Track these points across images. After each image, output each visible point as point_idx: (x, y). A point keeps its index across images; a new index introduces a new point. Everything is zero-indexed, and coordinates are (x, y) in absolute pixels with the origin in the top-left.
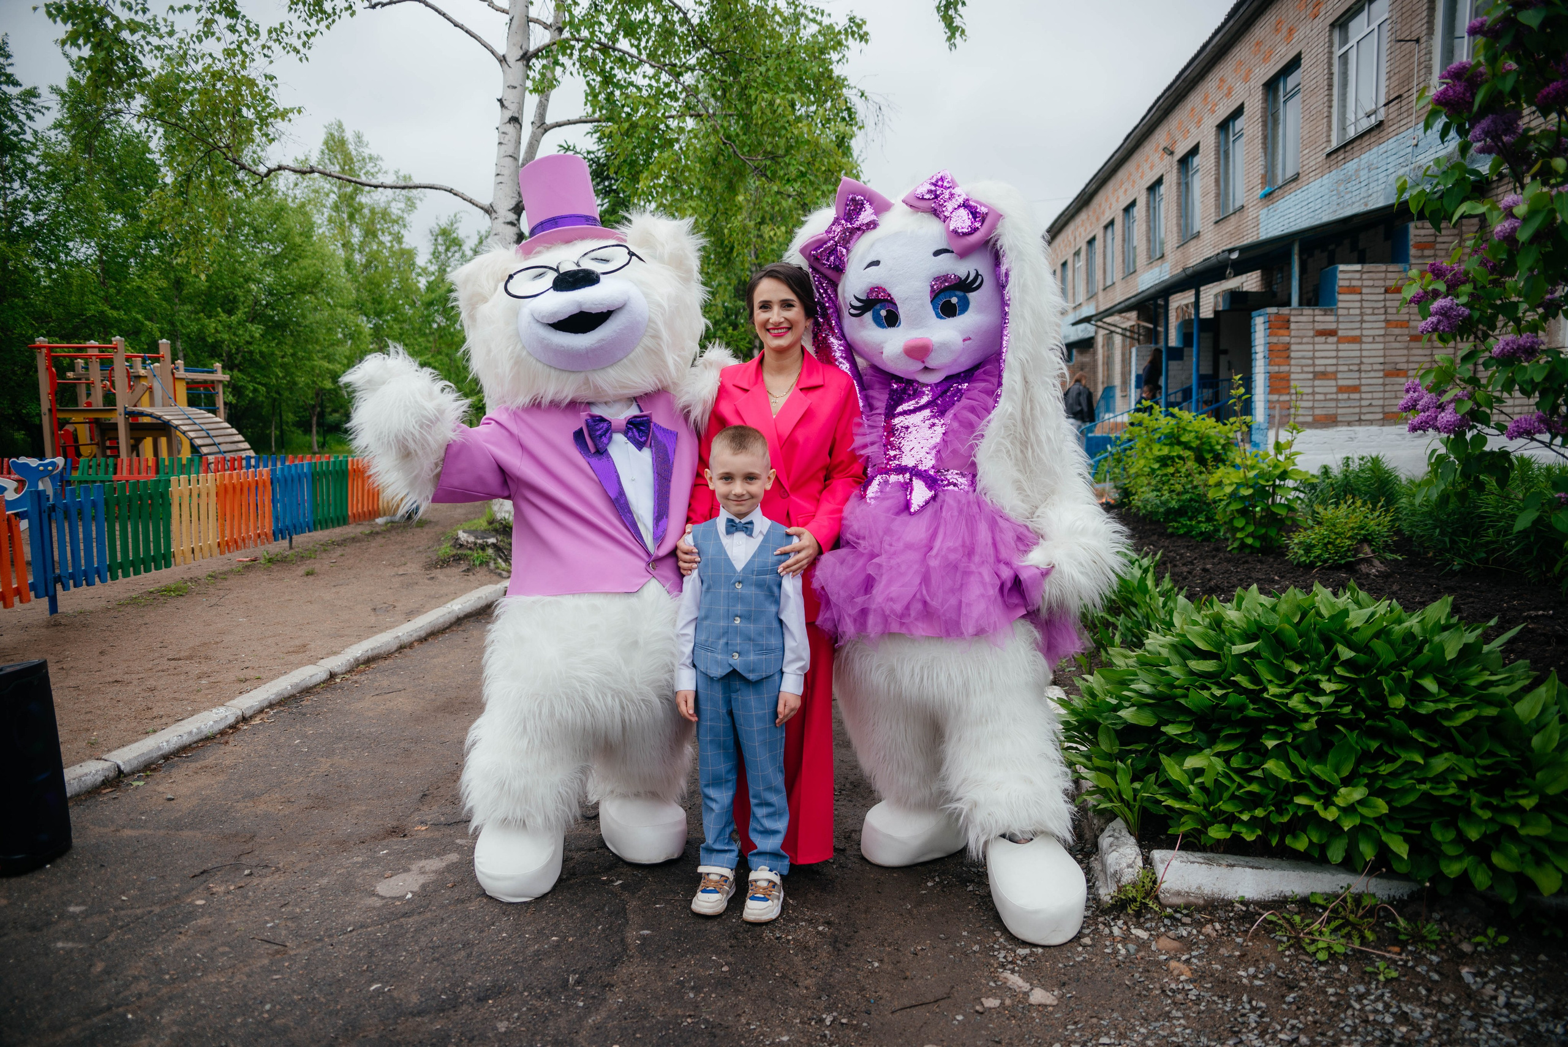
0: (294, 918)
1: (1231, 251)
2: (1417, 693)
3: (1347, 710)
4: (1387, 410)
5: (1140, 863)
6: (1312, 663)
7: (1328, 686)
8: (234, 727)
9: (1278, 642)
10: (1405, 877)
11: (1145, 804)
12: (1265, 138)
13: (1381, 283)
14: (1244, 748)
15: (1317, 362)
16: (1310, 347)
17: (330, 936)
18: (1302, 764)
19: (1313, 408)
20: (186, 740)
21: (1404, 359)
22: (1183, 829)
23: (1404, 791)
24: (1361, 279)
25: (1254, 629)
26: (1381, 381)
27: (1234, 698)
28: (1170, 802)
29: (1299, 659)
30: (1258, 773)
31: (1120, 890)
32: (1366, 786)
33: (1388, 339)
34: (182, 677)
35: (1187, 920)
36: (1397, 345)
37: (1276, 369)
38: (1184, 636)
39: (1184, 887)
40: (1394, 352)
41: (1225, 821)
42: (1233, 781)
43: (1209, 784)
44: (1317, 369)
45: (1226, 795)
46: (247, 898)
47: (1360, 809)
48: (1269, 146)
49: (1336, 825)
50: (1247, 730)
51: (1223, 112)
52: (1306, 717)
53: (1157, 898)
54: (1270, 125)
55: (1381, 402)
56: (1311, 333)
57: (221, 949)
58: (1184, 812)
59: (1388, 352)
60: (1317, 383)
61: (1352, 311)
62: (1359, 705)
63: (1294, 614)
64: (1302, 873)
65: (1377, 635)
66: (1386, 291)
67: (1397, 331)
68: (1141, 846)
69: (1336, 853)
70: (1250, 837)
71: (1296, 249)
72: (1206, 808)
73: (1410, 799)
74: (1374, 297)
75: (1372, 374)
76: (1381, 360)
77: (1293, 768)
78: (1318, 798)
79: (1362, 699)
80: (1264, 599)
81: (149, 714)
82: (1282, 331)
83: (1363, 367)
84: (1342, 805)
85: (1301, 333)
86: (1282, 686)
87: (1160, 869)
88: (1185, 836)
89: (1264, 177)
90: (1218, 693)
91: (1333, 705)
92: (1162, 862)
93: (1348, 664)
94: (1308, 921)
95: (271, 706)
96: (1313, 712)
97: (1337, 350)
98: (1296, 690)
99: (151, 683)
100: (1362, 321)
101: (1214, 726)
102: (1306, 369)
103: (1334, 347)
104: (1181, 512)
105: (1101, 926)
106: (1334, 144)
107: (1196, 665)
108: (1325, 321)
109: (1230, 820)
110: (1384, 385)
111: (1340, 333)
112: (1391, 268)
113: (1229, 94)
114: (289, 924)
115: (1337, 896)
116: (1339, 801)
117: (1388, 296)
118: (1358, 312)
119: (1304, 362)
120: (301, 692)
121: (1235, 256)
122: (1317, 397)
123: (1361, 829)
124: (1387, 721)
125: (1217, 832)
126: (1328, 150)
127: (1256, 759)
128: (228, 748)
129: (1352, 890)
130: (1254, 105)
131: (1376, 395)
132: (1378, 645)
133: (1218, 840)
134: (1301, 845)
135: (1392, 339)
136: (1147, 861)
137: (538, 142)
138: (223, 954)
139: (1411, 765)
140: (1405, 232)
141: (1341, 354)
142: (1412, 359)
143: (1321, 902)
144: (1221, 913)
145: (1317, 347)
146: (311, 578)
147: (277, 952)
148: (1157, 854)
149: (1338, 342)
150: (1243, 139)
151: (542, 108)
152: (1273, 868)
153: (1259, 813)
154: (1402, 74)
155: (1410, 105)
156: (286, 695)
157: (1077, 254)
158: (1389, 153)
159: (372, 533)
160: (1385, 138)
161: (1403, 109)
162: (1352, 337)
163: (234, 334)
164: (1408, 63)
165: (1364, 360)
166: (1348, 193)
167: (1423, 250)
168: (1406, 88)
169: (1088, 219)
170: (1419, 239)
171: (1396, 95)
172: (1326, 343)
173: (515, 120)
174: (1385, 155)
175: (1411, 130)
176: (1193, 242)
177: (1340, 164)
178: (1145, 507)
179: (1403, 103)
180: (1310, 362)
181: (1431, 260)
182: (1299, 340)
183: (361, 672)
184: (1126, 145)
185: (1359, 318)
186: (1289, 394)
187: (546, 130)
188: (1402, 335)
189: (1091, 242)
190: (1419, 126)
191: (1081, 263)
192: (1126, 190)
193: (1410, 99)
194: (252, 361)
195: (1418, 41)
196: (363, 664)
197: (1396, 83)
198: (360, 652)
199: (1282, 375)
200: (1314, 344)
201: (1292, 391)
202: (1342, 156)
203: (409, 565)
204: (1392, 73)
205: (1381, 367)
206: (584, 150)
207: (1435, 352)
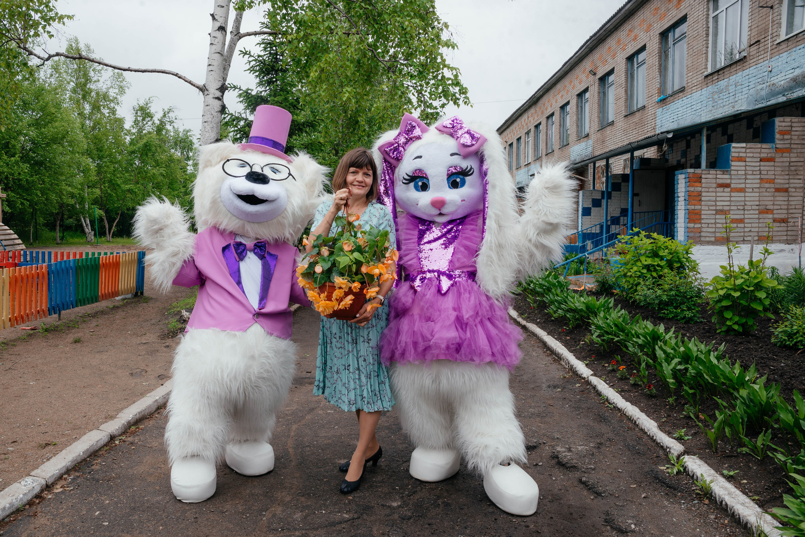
1: (668, 132)
4: (760, 234)
8: (39, 497)
12: (660, 65)
13: (758, 155)
15: (718, 203)
16: (714, 194)
19: (715, 232)
21: (771, 203)
24: (745, 152)
26: (757, 216)
33: (762, 190)
36: (767, 194)
37: (693, 207)
40: (765, 198)
44: (718, 208)
48: (663, 70)
51: (630, 50)
54: (663, 58)
55: (757, 230)
56: (715, 185)
59: (761, 199)
60: (718, 216)
61: (739, 173)
66: (761, 161)
67: (767, 185)
71: (705, 133)
74: (754, 164)
75: (752, 212)
76: (757, 203)
82: (696, 184)
83: (746, 208)
85: (708, 185)
89: (659, 89)
95: (68, 471)
97: (731, 197)
100: (746, 179)
102: (711, 208)
103: (728, 194)
106: (709, 71)
108: (723, 178)
110: (759, 219)
111: (732, 186)
112: (764, 146)
113: (635, 39)
117: (762, 163)
118: (743, 173)
119: (710, 203)
121: (670, 136)
122: (718, 225)
126: (706, 73)
130: (654, 45)
131: (753, 225)
135: (764, 190)
137: (235, 45)
140: (773, 123)
141: (732, 199)
142: (776, 203)
145: (718, 194)
146: (79, 345)
149: (731, 191)
150: (644, 66)
151: (238, 21)
154: (760, 27)
155: (766, 47)
156: (79, 460)
157: (528, 133)
158: (750, 76)
159: (114, 307)
160: (748, 66)
161: (760, 49)
162: (740, 188)
163: (11, 169)
164: (764, 21)
165: (746, 203)
166: (719, 100)
167: (783, 135)
168: (763, 36)
169: (536, 112)
170: (781, 128)
171: (756, 40)
172: (723, 192)
173: (222, 29)
174: (747, 77)
175: (767, 62)
176: (609, 128)
177: (714, 82)
178: (645, 300)
179: (761, 45)
180: (714, 203)
181: (788, 142)
182: (707, 190)
183: (133, 433)
184: (563, 69)
185: (744, 177)
186: (700, 223)
187: (240, 38)
188: (770, 188)
189: (537, 127)
190: (772, 60)
191: (531, 139)
192: (562, 96)
193: (766, 43)
194: (21, 186)
195: (772, 7)
196: (133, 425)
197: (756, 33)
198: (131, 416)
199: (696, 211)
200: (716, 192)
201: (702, 221)
202: (716, 77)
203: (148, 334)
204: (753, 27)
205: (757, 208)
206: (256, 55)
207: (791, 199)
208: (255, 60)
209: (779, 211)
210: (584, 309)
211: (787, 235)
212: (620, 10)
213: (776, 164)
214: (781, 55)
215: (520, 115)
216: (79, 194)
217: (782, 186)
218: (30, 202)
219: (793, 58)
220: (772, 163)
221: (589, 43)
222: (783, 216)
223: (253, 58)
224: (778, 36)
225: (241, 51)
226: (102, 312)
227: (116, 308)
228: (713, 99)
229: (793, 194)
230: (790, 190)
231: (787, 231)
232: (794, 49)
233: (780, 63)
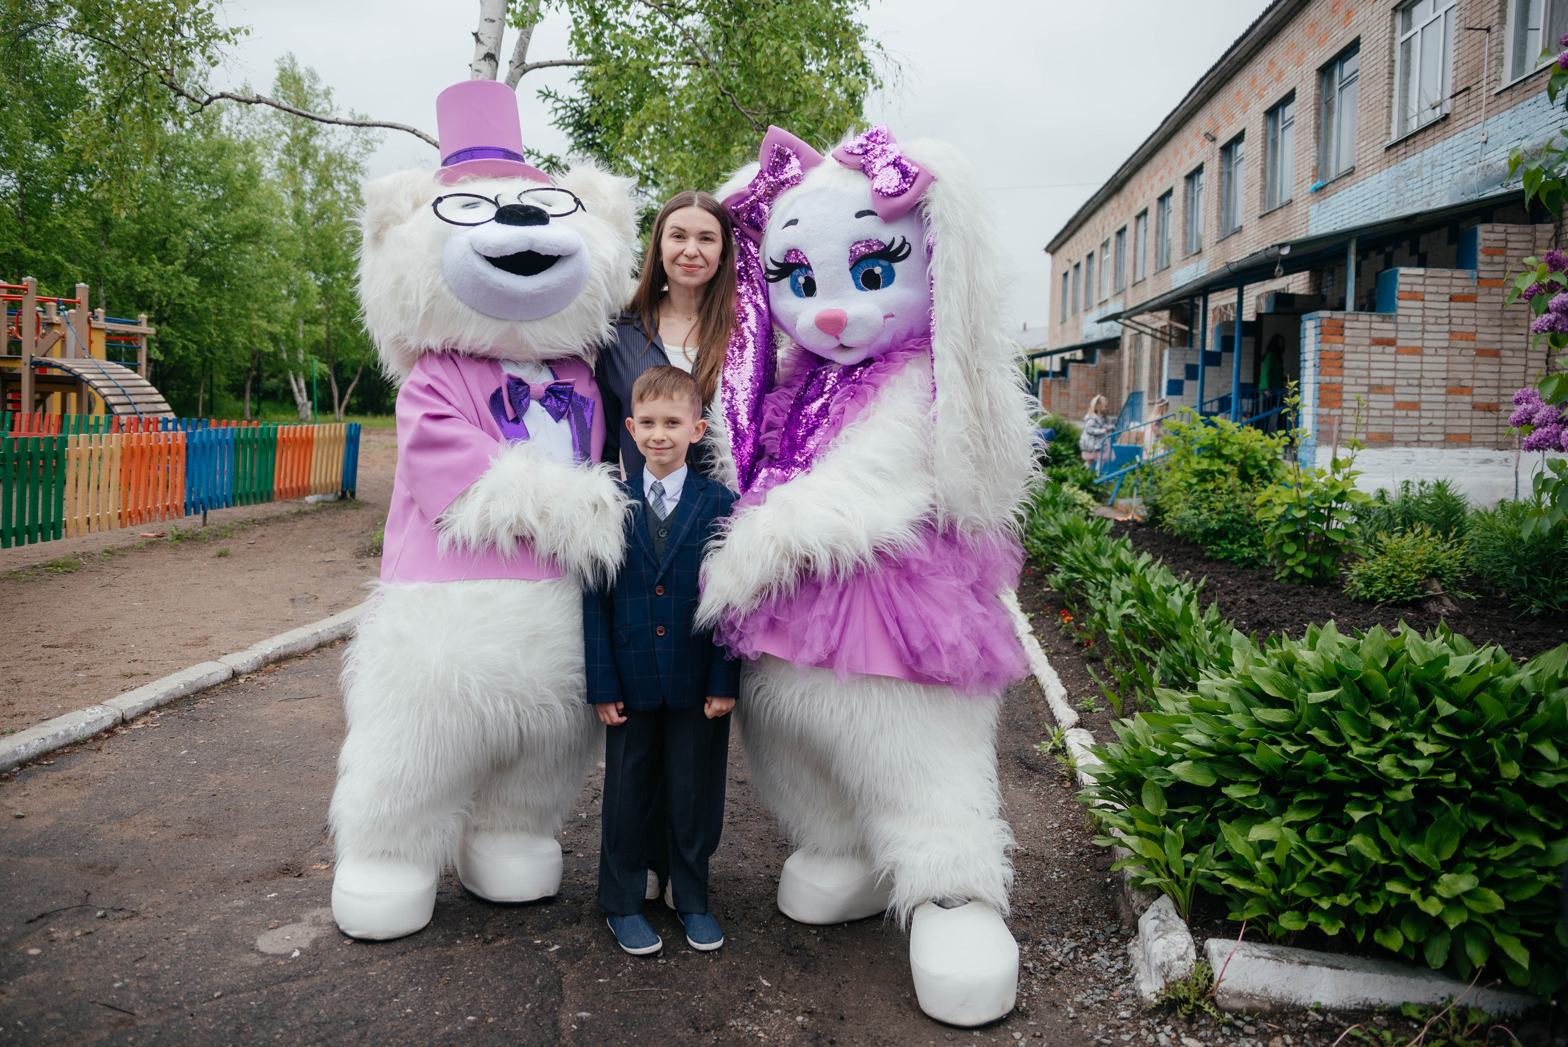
0: (150, 977)
1: (1282, 246)
2: (1532, 761)
3: (1450, 778)
4: (1448, 430)
5: (1193, 955)
6: (1404, 718)
7: (1426, 748)
8: (110, 731)
9: (1364, 691)
10: (1522, 990)
11: (1200, 881)
12: (1318, 127)
13: (1446, 290)
14: (1322, 819)
15: (1373, 374)
16: (1366, 357)
17: (191, 1003)
18: (1394, 842)
19: (1367, 425)
20: (50, 744)
21: (1469, 375)
22: (1247, 916)
23: (1521, 882)
24: (1424, 284)
25: (1334, 674)
26: (1443, 398)
27: (1312, 757)
28: (1231, 881)
29: (1388, 711)
30: (1339, 850)
31: (1168, 986)
32: (1475, 873)
33: (1452, 352)
34: (57, 668)
35: (1250, 1030)
36: (1462, 359)
37: (1327, 379)
38: (1249, 678)
39: (1247, 989)
40: (1458, 367)
41: (1295, 908)
42: (1310, 859)
43: (1280, 861)
44: (1373, 382)
45: (1300, 876)
46: (94, 947)
47: (1468, 903)
48: (1322, 136)
49: (1438, 923)
50: (1326, 797)
51: (1272, 98)
52: (1399, 785)
53: (1213, 999)
54: (1323, 114)
55: (1442, 422)
56: (1367, 341)
57: (51, 1016)
58: (1247, 895)
59: (1452, 367)
60: (1372, 397)
61: (1412, 320)
62: (1463, 773)
63: (1381, 658)
64: (1392, 978)
65: (1482, 687)
66: (1451, 300)
67: (1462, 344)
68: (1192, 933)
69: (1437, 956)
70: (1332, 931)
71: (1352, 247)
72: (1276, 891)
73: (1529, 893)
74: (1438, 304)
75: (1434, 390)
76: (1444, 375)
77: (1384, 846)
78: (1413, 885)
79: (1467, 765)
80: (1342, 638)
81: (9, 711)
82: (1335, 338)
83: (1424, 382)
84: (1446, 895)
85: (1356, 341)
86: (1367, 745)
87: (1217, 965)
88: (1250, 923)
89: (1315, 169)
90: (1292, 749)
91: (1432, 771)
92: (1221, 955)
93: (1448, 721)
94: (1401, 1039)
95: (158, 707)
96: (1408, 779)
97: (1396, 362)
98: (1385, 751)
99: (18, 673)
100: (1424, 331)
101: (1284, 789)
102: (1360, 381)
103: (1392, 358)
104: (1220, 534)
105: (1144, 1032)
106: (1395, 137)
107: (1264, 714)
108: (1382, 328)
109: (1305, 907)
110: (1447, 403)
111: (1399, 343)
112: (1458, 273)
113: (1279, 78)
114: (143, 984)
115: (1437, 1010)
116: (1440, 890)
117: (1453, 304)
118: (1419, 320)
119: (1358, 373)
120: (196, 693)
121: (1285, 251)
122: (1372, 413)
123: (1467, 927)
124: (1498, 794)
125: (1289, 922)
126: (1387, 143)
127: (1337, 832)
128: (100, 756)
129: (1455, 1002)
130: (1307, 91)
131: (1437, 414)
132: (1485, 699)
133: (1289, 932)
134: (1394, 942)
135: (1457, 352)
136: (1201, 952)
137: (516, 83)
138: (52, 1022)
139: (1529, 850)
140: (1474, 234)
141: (1399, 366)
142: (1477, 375)
143: (1415, 1015)
144: (1291, 1023)
145: (1374, 357)
146: (224, 560)
147: (122, 1022)
148: (1214, 945)
149: (1397, 353)
150: (1293, 128)
151: (523, 45)
152: (1356, 969)
153: (1342, 900)
154: (1471, 64)
155: (1479, 99)
156: (178, 696)
157: (1105, 245)
158: (1455, 150)
159: (299, 512)
160: (1451, 133)
161: (1472, 103)
162: (1413, 348)
163: (166, 284)
164: (1477, 54)
165: (1425, 374)
166: (1408, 191)
167: (1492, 255)
168: (1475, 80)
169: (1119, 207)
170: (1488, 244)
171: (1464, 87)
172: (1383, 353)
173: (491, 57)
174: (1450, 151)
175: (1480, 125)
176: (1234, 238)
177: (1400, 159)
178: (1181, 527)
179: (1472, 96)
180: (1365, 373)
181: (1501, 267)
182: (1354, 349)
183: (270, 673)
184: (1163, 129)
185: (1420, 328)
186: (1340, 407)
187: (525, 71)
188: (1467, 349)
189: (1121, 233)
190: (1489, 121)
191: (1109, 255)
192: (1162, 178)
193: (1479, 92)
194: (183, 315)
195: (1488, 30)
196: (272, 663)
197: (1465, 74)
198: (271, 649)
199: (1334, 387)
200: (1370, 353)
201: (1345, 405)
202: (1403, 151)
203: (338, 551)
204: (1460, 63)
205: (1444, 383)
206: (566, 97)
207: (1504, 369)
208: (565, 108)
209: (1483, 391)
210: (1061, 535)
211: (1496, 434)
213: (1479, 306)
214: (1502, 115)
215: (1093, 212)
216: (287, 335)
217: (1488, 346)
218: (199, 346)
219: (1519, 120)
220: (1471, 305)
221: (1204, 82)
222: (1486, 400)
223: (560, 104)
224: (1498, 80)
225: (540, 92)
226: (278, 518)
227: (301, 514)
228: (1398, 191)
229: (1509, 361)
230: (1503, 353)
231: (1497, 426)
232: (1521, 105)
233: (1500, 129)
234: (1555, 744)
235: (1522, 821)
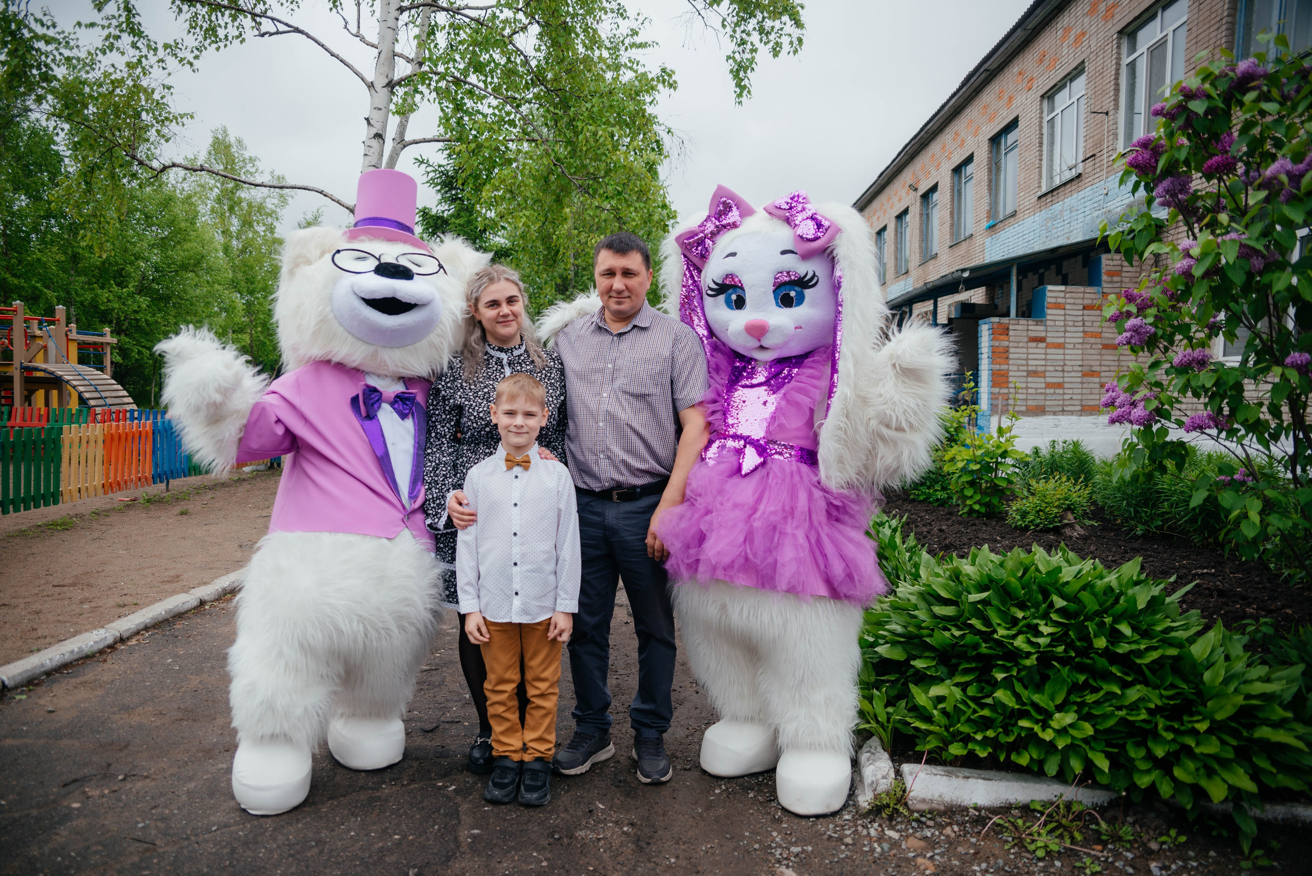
0: (163, 819)
1: (963, 270)
2: (1115, 636)
3: (1061, 649)
4: (1084, 403)
5: (892, 774)
6: (1033, 610)
7: (1046, 629)
8: (112, 647)
9: (1005, 592)
10: (1106, 787)
11: (899, 726)
12: (990, 181)
13: (1080, 301)
14: (978, 680)
15: (1030, 362)
16: (1025, 350)
17: (196, 835)
18: (1025, 694)
19: (1026, 400)
20: (68, 657)
21: (1098, 363)
22: (928, 747)
23: (1105, 716)
24: (1065, 298)
25: (986, 581)
26: (1079, 380)
27: (970, 638)
28: (918, 724)
29: (1022, 606)
30: (989, 701)
31: (876, 797)
32: (1076, 712)
33: (1085, 346)
34: (66, 602)
35: (931, 823)
36: (1092, 351)
37: (998, 367)
38: (930, 585)
39: (928, 796)
40: (1089, 357)
41: (961, 740)
42: (969, 707)
43: (950, 709)
44: (1030, 368)
45: (963, 719)
46: (120, 801)
47: (1071, 731)
48: (993, 188)
49: (1051, 745)
50: (980, 665)
51: (957, 160)
52: (1028, 655)
53: (906, 804)
54: (994, 172)
55: (1079, 397)
56: (1026, 339)
57: (94, 848)
58: (930, 732)
59: (1085, 357)
60: (1030, 379)
61: (1057, 323)
62: (1070, 646)
63: (1018, 570)
64: (1024, 784)
65: (1084, 588)
66: (1084, 308)
67: (1092, 340)
68: (893, 761)
69: (1052, 768)
70: (983, 754)
71: (1014, 271)
72: (947, 730)
73: (1110, 723)
74: (1075, 312)
75: (1073, 374)
76: (1080, 363)
77: (1018, 697)
78: (1037, 722)
79: (1072, 640)
80: (993, 556)
81: (34, 634)
82: (1002, 337)
83: (1066, 368)
84: (1057, 727)
85: (1017, 339)
86: (1008, 629)
87: (909, 780)
88: (929, 752)
89: (989, 212)
90: (957, 633)
91: (1049, 645)
92: (911, 774)
93: (1062, 611)
94: (1028, 824)
95: (146, 628)
96: (1033, 651)
97: (1046, 354)
98: (1020, 633)
99: (37, 606)
100: (1065, 332)
101: (954, 661)
102: (1021, 368)
103: (1043, 351)
105: (860, 828)
106: (1044, 190)
107: (939, 610)
108: (1037, 330)
109: (966, 739)
110: (1082, 383)
111: (1048, 340)
112: (1088, 289)
113: (962, 146)
114: (159, 824)
115: (1052, 804)
116: (1054, 724)
117: (1086, 312)
118: (1062, 323)
119: (1020, 362)
120: (174, 617)
121: (966, 275)
122: (1030, 391)
123: (1072, 748)
124: (1092, 658)
125: (956, 750)
126: (1039, 194)
127: (988, 688)
128: (106, 666)
129: (1064, 798)
130: (982, 154)
131: (1076, 391)
132: (1085, 596)
133: (956, 756)
134: (1024, 760)
135: (1089, 346)
136: (898, 773)
137: (398, 155)
138: (96, 852)
139: (1111, 695)
140: (1099, 261)
141: (1049, 357)
142: (1104, 363)
143: (1039, 808)
144: (958, 817)
145: (1030, 351)
146: (185, 517)
147: (147, 850)
148: (906, 768)
149: (1047, 347)
150: (973, 181)
151: (402, 128)
152: (1000, 780)
153: (990, 733)
154: (1095, 138)
155: (1102, 163)
156: (160, 619)
158: (1085, 199)
159: (239, 479)
160: (1083, 188)
161: (1097, 166)
162: (1058, 343)
163: (123, 303)
164: (1100, 130)
165: (1066, 362)
166: (1053, 229)
167: (1111, 276)
168: (1099, 150)
170: (1109, 268)
171: (1091, 154)
172: (1037, 347)
173: (379, 136)
174: (1082, 201)
175: (1103, 182)
176: (932, 262)
177: (1048, 205)
179: (1097, 161)
180: (1025, 362)
181: (1118, 285)
182: (1016, 345)
184: (879, 181)
185: (1063, 329)
186: (1007, 388)
187: (405, 146)
188: (1096, 344)
190: (1108, 180)
192: (880, 215)
193: (1102, 158)
194: (138, 327)
195: (1107, 114)
197: (1091, 145)
198: (227, 583)
199: (1002, 372)
200: (1027, 348)
201: (1010, 385)
202: (1050, 199)
204: (1088, 137)
205: (1080, 369)
206: (435, 164)
207: (1121, 358)
208: (435, 171)
209: (1107, 374)
212: (943, 107)
217: (1110, 343)
220: (1097, 313)
221: (907, 147)
223: (431, 169)
224: (1114, 150)
225: (417, 160)
226: (223, 484)
227: (241, 481)
228: (1047, 229)
229: (1125, 352)
234: (1130, 624)
235: (1107, 676)
